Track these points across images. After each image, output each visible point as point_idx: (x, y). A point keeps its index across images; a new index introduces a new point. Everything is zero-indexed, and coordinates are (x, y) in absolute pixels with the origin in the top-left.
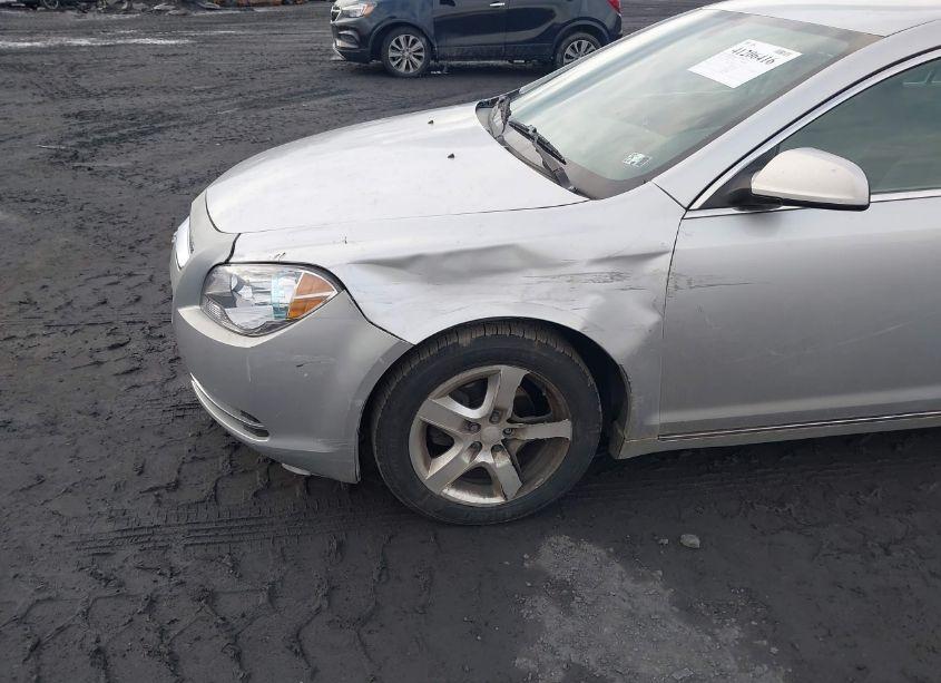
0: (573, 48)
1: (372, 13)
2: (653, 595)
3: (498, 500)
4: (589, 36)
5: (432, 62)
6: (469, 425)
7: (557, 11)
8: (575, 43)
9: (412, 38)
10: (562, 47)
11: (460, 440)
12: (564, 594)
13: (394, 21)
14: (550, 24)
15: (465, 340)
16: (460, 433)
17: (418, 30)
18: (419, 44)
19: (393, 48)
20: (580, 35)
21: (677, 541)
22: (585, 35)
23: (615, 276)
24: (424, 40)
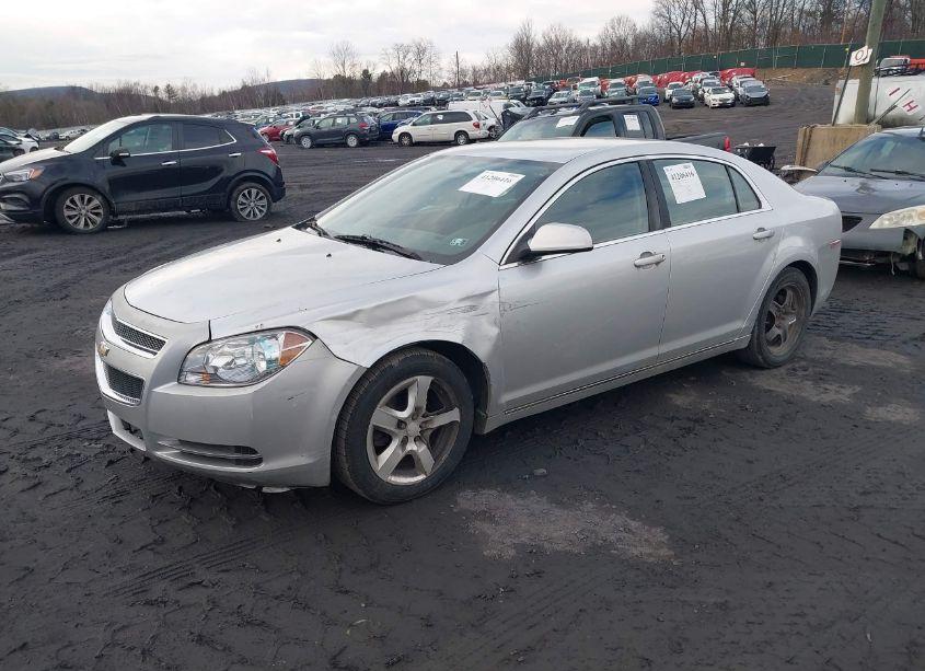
0: (244, 195)
1: (39, 177)
2: (536, 503)
3: (421, 477)
4: (257, 185)
5: (111, 217)
6: (401, 423)
7: (225, 168)
8: (246, 192)
9: (87, 197)
10: (235, 195)
11: (396, 435)
12: (487, 516)
13: (66, 182)
14: (219, 178)
15: (395, 362)
16: (397, 431)
17: (94, 190)
18: (96, 202)
19: (68, 207)
20: (247, 185)
21: (532, 474)
22: (253, 184)
23: (473, 308)
24: (100, 198)
